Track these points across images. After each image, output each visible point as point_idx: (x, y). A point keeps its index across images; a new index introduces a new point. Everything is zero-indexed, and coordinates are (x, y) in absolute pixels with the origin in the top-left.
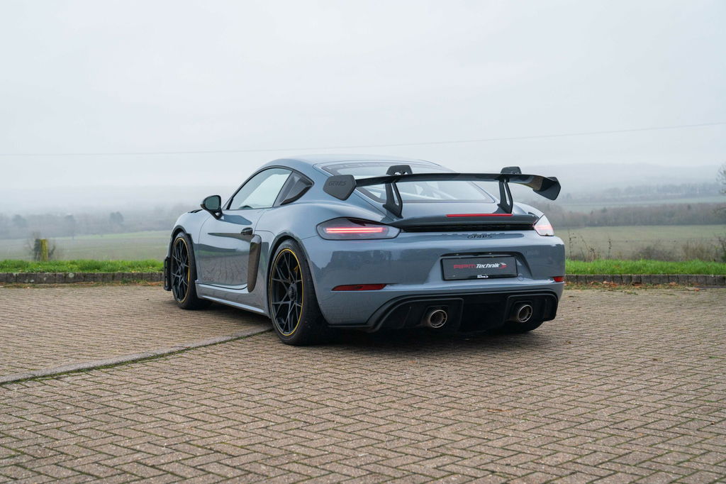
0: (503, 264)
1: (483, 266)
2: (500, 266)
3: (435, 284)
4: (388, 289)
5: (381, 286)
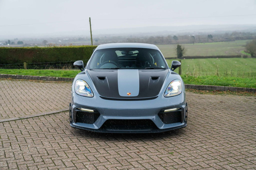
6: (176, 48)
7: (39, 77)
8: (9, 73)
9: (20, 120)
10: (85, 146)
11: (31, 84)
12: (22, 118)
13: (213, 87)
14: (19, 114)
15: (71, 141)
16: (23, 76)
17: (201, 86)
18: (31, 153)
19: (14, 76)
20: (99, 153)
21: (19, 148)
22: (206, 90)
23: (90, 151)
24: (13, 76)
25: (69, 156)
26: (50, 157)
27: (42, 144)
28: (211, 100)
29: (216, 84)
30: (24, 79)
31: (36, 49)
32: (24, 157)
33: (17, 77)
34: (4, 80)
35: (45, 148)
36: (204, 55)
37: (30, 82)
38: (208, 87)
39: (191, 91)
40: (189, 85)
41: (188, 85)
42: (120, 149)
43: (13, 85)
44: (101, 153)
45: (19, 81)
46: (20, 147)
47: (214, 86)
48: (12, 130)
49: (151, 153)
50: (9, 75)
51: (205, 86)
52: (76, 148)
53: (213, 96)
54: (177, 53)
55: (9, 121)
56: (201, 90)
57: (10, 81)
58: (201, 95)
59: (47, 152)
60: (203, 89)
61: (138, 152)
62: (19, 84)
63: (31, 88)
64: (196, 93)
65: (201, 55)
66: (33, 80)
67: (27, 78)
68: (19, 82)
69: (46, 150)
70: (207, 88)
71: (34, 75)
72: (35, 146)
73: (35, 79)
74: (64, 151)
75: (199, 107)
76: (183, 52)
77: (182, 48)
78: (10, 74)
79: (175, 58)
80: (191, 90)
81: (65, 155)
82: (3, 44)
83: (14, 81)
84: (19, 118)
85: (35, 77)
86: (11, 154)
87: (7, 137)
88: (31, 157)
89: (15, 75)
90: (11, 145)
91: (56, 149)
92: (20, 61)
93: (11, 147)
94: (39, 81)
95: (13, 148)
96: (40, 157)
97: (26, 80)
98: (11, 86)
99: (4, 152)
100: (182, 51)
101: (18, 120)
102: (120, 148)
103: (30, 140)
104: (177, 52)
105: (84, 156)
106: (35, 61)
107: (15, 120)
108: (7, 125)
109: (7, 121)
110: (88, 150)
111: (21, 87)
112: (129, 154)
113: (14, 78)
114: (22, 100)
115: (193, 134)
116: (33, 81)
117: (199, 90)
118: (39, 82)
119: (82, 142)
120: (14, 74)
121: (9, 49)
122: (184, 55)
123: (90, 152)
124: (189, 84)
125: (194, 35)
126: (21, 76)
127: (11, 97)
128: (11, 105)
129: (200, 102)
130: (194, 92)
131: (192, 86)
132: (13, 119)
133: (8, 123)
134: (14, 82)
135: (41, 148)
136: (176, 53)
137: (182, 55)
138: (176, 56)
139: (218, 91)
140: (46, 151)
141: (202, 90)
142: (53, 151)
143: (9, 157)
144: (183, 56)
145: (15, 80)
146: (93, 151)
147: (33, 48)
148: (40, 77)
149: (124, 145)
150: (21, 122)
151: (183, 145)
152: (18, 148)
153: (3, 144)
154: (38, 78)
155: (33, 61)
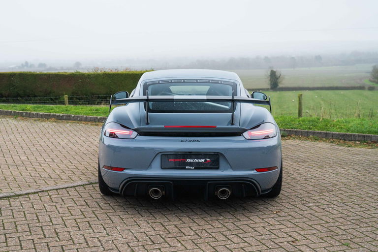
0: (208, 160)
1: (192, 161)
2: (206, 161)
3: (156, 171)
4: (126, 172)
5: (122, 169)
6: (269, 74)
7: (97, 118)
8: (51, 111)
9: (90, 184)
10: (205, 230)
11: (87, 129)
12: (93, 182)
13: (367, 136)
14: (86, 176)
15: (181, 221)
16: (73, 116)
17: (347, 135)
18: (127, 240)
19: (59, 115)
20: (231, 241)
21: (105, 231)
22: (355, 141)
23: (217, 238)
24: (57, 116)
25: (186, 245)
26: (157, 247)
27: (137, 224)
28: (370, 158)
29: (370, 132)
30: (75, 120)
31: (77, 75)
32: (117, 246)
33: (64, 117)
34: (45, 121)
35: (144, 232)
36: (311, 86)
37: (84, 125)
38: (359, 136)
39: (332, 142)
40: (328, 133)
41: (326, 133)
42: (263, 237)
43: (61, 130)
44: (235, 242)
45: (67, 123)
46: (105, 229)
47: (367, 134)
48: (84, 200)
49: (315, 243)
50: (52, 114)
51: (354, 135)
52: (193, 233)
53: (370, 150)
54: (270, 82)
55: (74, 187)
56: (347, 141)
57: (54, 124)
58: (350, 148)
59: (150, 238)
60: (350, 139)
61: (293, 241)
62: (69, 128)
63: (89, 134)
64: (342, 145)
65: (306, 85)
66: (88, 121)
67: (79, 119)
68: (68, 125)
69: (146, 235)
70: (357, 138)
71: (88, 114)
72: (127, 228)
73: (90, 121)
74: (175, 238)
75: (357, 168)
76: (279, 80)
77: (278, 74)
78: (53, 112)
79: (267, 90)
80: (332, 140)
81: (180, 244)
82: (17, 68)
83: (59, 122)
84: (88, 182)
85: (91, 118)
86: (96, 240)
87: (80, 213)
88: (127, 246)
89: (61, 115)
90: (90, 226)
91: (163, 234)
92: (54, 92)
93: (92, 229)
94: (97, 123)
95: (96, 231)
96: (142, 247)
97: (78, 123)
98: (58, 131)
99: (83, 237)
100: (277, 79)
101: (88, 184)
102: (262, 235)
103: (116, 218)
104: (270, 80)
105: (209, 246)
106: (76, 93)
107: (83, 185)
108: (72, 192)
109: (72, 187)
110: (213, 237)
111: (73, 132)
112: (280, 245)
113: (59, 118)
114: (82, 154)
115: (367, 213)
116: (87, 124)
117: (345, 140)
118: (97, 125)
119: (198, 223)
120: (59, 112)
121: (38, 74)
122: (280, 86)
123: (218, 241)
124: (328, 131)
125: (294, 56)
126: (69, 116)
127: (64, 148)
128: (68, 161)
129: (355, 160)
130: (338, 144)
131: (333, 134)
132: (80, 183)
133: (73, 189)
134: (61, 125)
135: (138, 232)
136: (268, 82)
137: (278, 85)
138: (269, 87)
139: (375, 142)
140: (148, 236)
141: (350, 141)
142: (159, 237)
143: (95, 246)
144: (278, 87)
145: (61, 121)
146: (221, 239)
147: (73, 74)
148: (99, 117)
149: (265, 228)
150: (93, 188)
151: (358, 230)
152: (103, 231)
153: (77, 224)
154: (95, 119)
155: (73, 93)
